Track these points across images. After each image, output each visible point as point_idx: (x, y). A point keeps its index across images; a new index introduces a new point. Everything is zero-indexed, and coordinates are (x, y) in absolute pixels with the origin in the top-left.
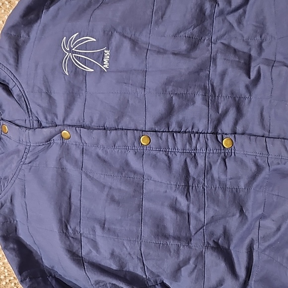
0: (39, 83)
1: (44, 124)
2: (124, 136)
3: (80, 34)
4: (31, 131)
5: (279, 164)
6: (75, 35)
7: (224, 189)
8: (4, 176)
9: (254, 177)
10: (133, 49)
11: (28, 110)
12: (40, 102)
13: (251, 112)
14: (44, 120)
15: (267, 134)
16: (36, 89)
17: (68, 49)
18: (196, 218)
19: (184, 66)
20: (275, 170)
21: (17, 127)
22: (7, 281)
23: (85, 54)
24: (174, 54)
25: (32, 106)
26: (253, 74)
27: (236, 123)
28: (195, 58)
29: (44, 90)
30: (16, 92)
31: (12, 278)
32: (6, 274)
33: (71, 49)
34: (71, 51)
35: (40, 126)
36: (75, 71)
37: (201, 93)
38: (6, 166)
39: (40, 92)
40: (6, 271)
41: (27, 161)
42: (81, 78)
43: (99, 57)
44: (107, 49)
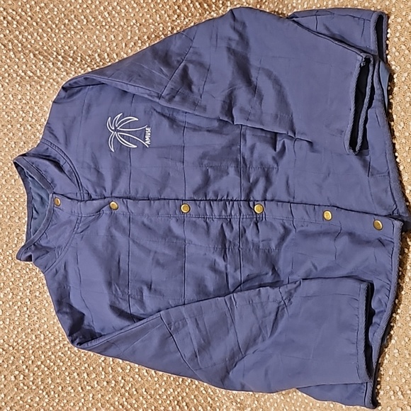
0: (88, 160)
1: (93, 197)
2: (166, 205)
3: (123, 114)
4: (82, 203)
5: (302, 226)
6: (119, 116)
7: (258, 251)
8: (58, 245)
9: (283, 239)
10: (171, 127)
11: (79, 184)
12: (89, 177)
13: (278, 180)
14: (94, 193)
15: (292, 200)
16: (85, 165)
17: (113, 128)
18: (233, 277)
19: (218, 142)
20: (300, 232)
21: (70, 200)
22: (61, 345)
23: (128, 132)
24: (209, 131)
25: (82, 180)
26: (279, 147)
27: (266, 191)
28: (227, 135)
29: (93, 166)
30: (66, 168)
31: (66, 342)
32: (61, 339)
33: (116, 128)
34: (116, 130)
35: (91, 199)
36: (120, 148)
37: (233, 165)
38: (59, 236)
39: (89, 168)
40: (60, 335)
41: (79, 230)
42: (126, 154)
43: (141, 134)
44: (148, 127)
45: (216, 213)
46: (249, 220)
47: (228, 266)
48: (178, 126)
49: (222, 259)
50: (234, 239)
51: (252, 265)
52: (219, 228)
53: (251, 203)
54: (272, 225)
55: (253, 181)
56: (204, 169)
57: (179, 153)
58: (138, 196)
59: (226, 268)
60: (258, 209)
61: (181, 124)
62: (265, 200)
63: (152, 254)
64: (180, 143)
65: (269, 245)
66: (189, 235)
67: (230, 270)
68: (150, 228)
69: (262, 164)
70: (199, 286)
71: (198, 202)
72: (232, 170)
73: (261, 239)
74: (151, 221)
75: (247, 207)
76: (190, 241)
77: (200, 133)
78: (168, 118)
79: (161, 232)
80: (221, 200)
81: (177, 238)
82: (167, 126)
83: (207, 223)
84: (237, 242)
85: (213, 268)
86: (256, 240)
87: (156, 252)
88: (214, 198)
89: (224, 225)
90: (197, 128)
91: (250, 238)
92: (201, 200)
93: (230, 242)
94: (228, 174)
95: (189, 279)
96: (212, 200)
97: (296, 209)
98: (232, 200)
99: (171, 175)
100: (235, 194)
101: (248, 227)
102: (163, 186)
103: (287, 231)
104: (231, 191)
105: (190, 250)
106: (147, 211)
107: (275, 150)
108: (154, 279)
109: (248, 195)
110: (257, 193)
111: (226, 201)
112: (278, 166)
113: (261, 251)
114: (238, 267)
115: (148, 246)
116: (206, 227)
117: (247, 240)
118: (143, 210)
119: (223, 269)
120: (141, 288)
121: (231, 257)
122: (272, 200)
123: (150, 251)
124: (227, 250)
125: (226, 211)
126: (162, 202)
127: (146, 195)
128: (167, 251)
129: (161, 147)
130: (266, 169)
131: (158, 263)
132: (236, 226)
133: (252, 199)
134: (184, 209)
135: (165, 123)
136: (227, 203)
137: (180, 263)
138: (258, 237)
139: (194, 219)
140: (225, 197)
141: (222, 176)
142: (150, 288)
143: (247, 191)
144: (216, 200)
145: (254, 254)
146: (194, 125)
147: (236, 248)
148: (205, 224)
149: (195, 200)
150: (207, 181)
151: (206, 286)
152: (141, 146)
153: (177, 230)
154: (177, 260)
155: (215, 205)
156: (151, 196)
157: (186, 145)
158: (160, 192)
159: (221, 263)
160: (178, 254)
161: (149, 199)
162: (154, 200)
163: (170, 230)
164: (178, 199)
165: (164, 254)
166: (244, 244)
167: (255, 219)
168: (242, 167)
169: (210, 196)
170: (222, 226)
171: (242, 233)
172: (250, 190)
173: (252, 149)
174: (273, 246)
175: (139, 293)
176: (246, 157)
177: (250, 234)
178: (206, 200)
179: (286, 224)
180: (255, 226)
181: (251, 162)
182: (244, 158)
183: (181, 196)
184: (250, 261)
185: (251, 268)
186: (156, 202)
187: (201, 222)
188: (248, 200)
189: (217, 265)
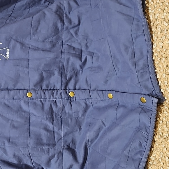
43: (4, 52)
44: (8, 48)
45: (47, 97)
46: (66, 101)
47: (55, 127)
48: (25, 47)
49: (51, 123)
50: (58, 112)
51: (68, 127)
52: (49, 106)
53: (67, 91)
54: (79, 103)
55: (68, 79)
56: (40, 72)
57: (25, 63)
58: (1, 88)
59: (53, 128)
60: (71, 94)
61: (28, 46)
62: (75, 89)
63: (10, 121)
64: (27, 57)
65: (78, 115)
66: (32, 110)
67: (56, 129)
68: (9, 107)
69: (73, 69)
70: (38, 139)
71: (37, 91)
72: (56, 73)
73: (73, 111)
74: (9, 102)
75: (65, 93)
76: (32, 113)
77: (39, 51)
78: (20, 43)
79: (15, 109)
80: (50, 90)
81: (25, 112)
82: (19, 48)
83: (42, 103)
84: (60, 114)
85: (46, 129)
86: (70, 112)
87: (12, 120)
88: (46, 89)
89: (52, 104)
90: (37, 48)
91: (67, 111)
92: (39, 90)
93: (56, 114)
94: (54, 75)
95: (32, 136)
96: (45, 90)
97: (93, 93)
98: (56, 90)
99: (21, 75)
100: (58, 86)
101: (66, 105)
102: (16, 82)
103: (87, 106)
104: (56, 84)
105: (33, 119)
106: (7, 97)
107: (81, 61)
108: (11, 136)
109: (66, 87)
110: (71, 86)
111: (53, 90)
112: (82, 70)
113: (73, 118)
114: (60, 128)
115: (7, 117)
116: (42, 105)
117: (65, 112)
118: (5, 96)
119: (52, 129)
120: (4, 142)
121: (56, 122)
122: (79, 89)
123: (9, 120)
124: (54, 118)
125: (53, 96)
126: (16, 91)
127: (6, 87)
128: (19, 120)
129: (15, 60)
130: (76, 72)
131: (14, 127)
132: (59, 105)
133: (68, 89)
134: (29, 95)
135: (18, 46)
136: (54, 91)
137: (26, 126)
138: (72, 111)
139: (35, 101)
140: (53, 88)
141: (51, 76)
142: (9, 141)
143: (65, 84)
144: (47, 90)
145: (70, 120)
146: (35, 47)
147: (59, 117)
148: (41, 103)
149: (35, 90)
150: (42, 79)
151: (42, 139)
152: (4, 58)
153: (25, 107)
154: (25, 124)
155: (46, 92)
156: (9, 88)
157: (30, 58)
158: (14, 86)
159: (50, 126)
160: (25, 121)
161: (8, 90)
162: (11, 90)
163: (21, 108)
164: (25, 90)
165: (17, 121)
166: (64, 115)
167: (69, 100)
168: (62, 71)
169: (44, 87)
170: (51, 104)
171: (62, 108)
172: (67, 84)
173: (68, 60)
174: (80, 115)
175: (3, 145)
176: (64, 65)
177: (67, 108)
178: (42, 90)
179: (87, 102)
180: (70, 104)
181: (67, 68)
182: (63, 66)
183: (27, 88)
184: (67, 124)
185: (67, 128)
186: (13, 91)
187: (39, 102)
188: (65, 90)
189: (48, 127)
